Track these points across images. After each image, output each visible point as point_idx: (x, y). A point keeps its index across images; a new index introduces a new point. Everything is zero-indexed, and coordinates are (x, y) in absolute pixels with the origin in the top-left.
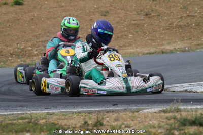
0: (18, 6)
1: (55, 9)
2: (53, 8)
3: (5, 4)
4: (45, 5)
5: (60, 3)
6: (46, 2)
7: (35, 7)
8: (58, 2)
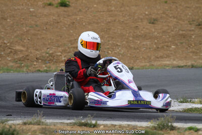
0: (63, 8)
1: (102, 13)
2: (101, 11)
3: (50, 5)
5: (110, 7)
6: (95, 6)
7: (80, 11)
8: (108, 6)
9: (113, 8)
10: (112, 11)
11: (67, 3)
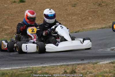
1: (44, 4)
3: (14, 2)
4: (38, 2)
7: (32, 3)
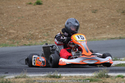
0: (38, 6)
2: (62, 7)
3: (30, 4)
6: (58, 3)
7: (49, 7)
8: (66, 3)
9: (69, 4)
10: (69, 6)
11: (41, 2)
